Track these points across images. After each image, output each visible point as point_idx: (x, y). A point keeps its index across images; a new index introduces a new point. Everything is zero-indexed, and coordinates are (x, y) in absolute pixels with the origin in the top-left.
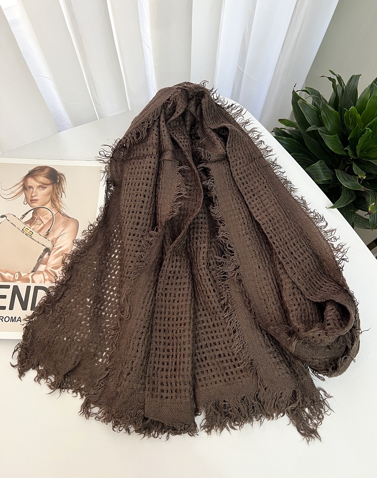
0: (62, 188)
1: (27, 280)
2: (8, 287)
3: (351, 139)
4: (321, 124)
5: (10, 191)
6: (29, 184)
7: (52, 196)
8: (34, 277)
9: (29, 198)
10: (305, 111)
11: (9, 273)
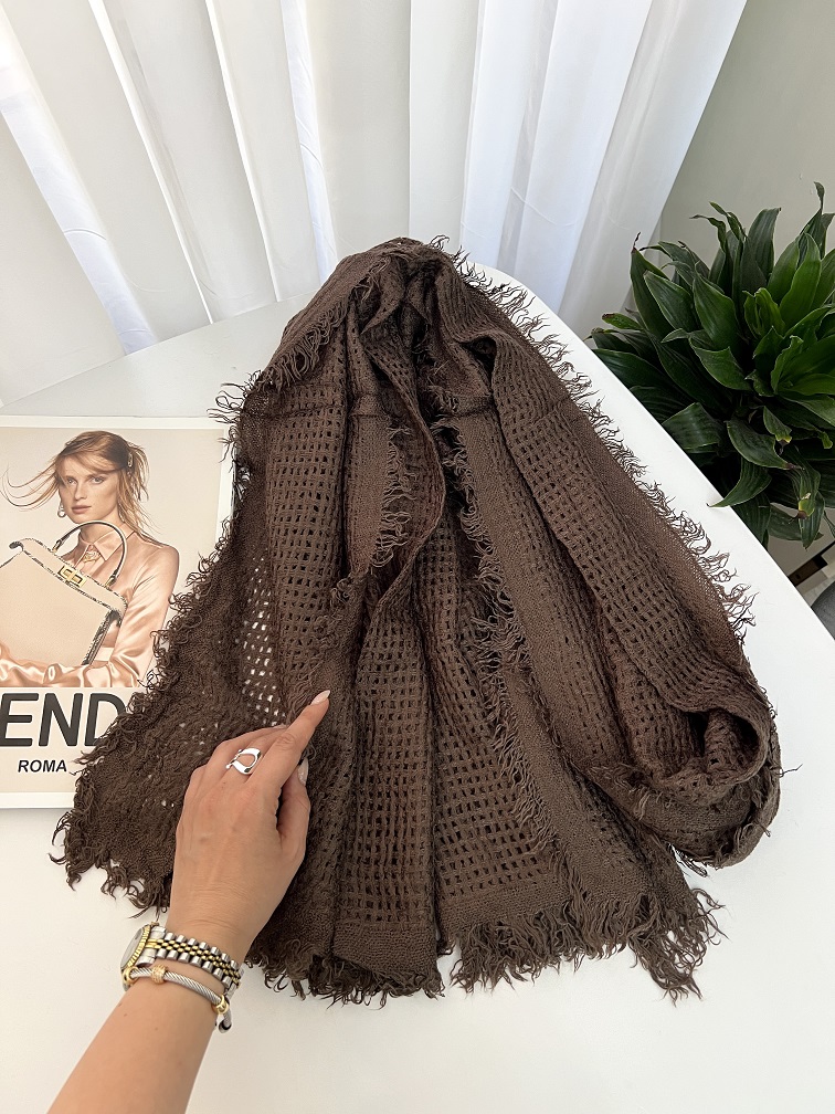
0: (140, 478)
1: (75, 682)
2: (34, 697)
3: (759, 356)
4: (694, 324)
5: (26, 490)
6: (68, 474)
7: (118, 498)
8: (88, 674)
9: (70, 503)
10: (659, 295)
11: (35, 666)
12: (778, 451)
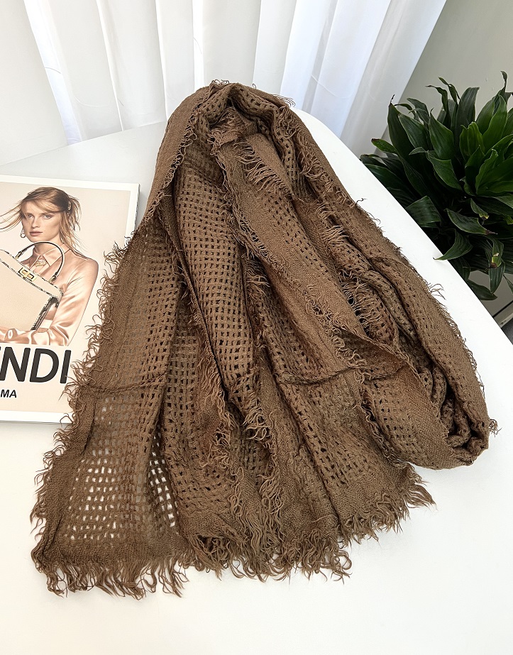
0: (75, 217)
1: (26, 341)
3: (468, 167)
4: (429, 146)
6: (29, 211)
7: (60, 228)
8: (35, 336)
9: (29, 229)
10: (408, 128)
11: (0, 330)
12: (481, 224)
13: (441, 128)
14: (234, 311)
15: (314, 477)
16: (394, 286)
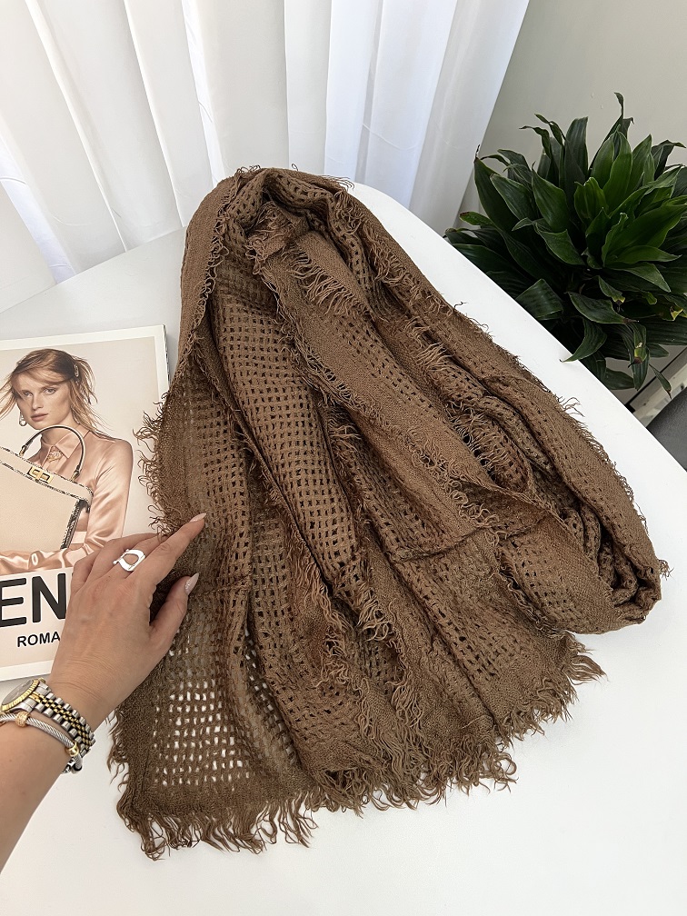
0: (87, 385)
1: (57, 564)
2: (23, 582)
3: (591, 236)
6: (24, 388)
7: (70, 404)
8: (67, 556)
9: (29, 413)
10: (504, 194)
11: (20, 556)
12: (616, 310)
13: (549, 188)
14: (321, 480)
15: (456, 674)
16: (518, 412)
